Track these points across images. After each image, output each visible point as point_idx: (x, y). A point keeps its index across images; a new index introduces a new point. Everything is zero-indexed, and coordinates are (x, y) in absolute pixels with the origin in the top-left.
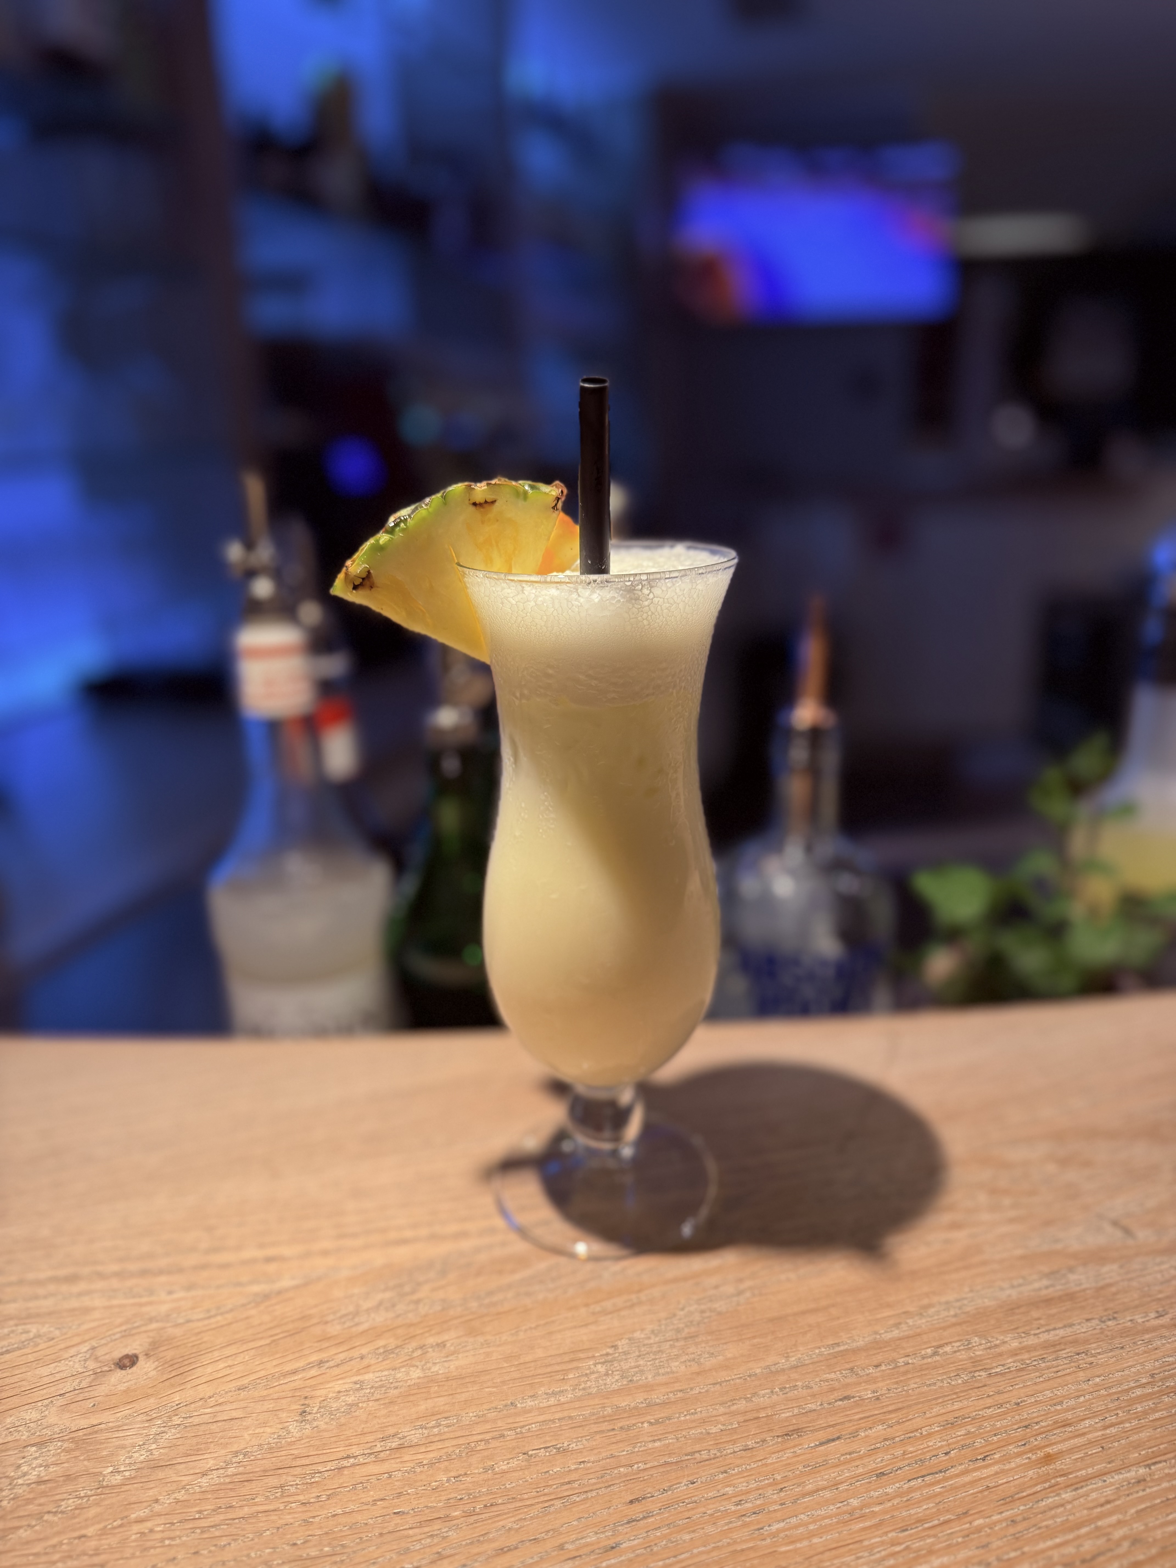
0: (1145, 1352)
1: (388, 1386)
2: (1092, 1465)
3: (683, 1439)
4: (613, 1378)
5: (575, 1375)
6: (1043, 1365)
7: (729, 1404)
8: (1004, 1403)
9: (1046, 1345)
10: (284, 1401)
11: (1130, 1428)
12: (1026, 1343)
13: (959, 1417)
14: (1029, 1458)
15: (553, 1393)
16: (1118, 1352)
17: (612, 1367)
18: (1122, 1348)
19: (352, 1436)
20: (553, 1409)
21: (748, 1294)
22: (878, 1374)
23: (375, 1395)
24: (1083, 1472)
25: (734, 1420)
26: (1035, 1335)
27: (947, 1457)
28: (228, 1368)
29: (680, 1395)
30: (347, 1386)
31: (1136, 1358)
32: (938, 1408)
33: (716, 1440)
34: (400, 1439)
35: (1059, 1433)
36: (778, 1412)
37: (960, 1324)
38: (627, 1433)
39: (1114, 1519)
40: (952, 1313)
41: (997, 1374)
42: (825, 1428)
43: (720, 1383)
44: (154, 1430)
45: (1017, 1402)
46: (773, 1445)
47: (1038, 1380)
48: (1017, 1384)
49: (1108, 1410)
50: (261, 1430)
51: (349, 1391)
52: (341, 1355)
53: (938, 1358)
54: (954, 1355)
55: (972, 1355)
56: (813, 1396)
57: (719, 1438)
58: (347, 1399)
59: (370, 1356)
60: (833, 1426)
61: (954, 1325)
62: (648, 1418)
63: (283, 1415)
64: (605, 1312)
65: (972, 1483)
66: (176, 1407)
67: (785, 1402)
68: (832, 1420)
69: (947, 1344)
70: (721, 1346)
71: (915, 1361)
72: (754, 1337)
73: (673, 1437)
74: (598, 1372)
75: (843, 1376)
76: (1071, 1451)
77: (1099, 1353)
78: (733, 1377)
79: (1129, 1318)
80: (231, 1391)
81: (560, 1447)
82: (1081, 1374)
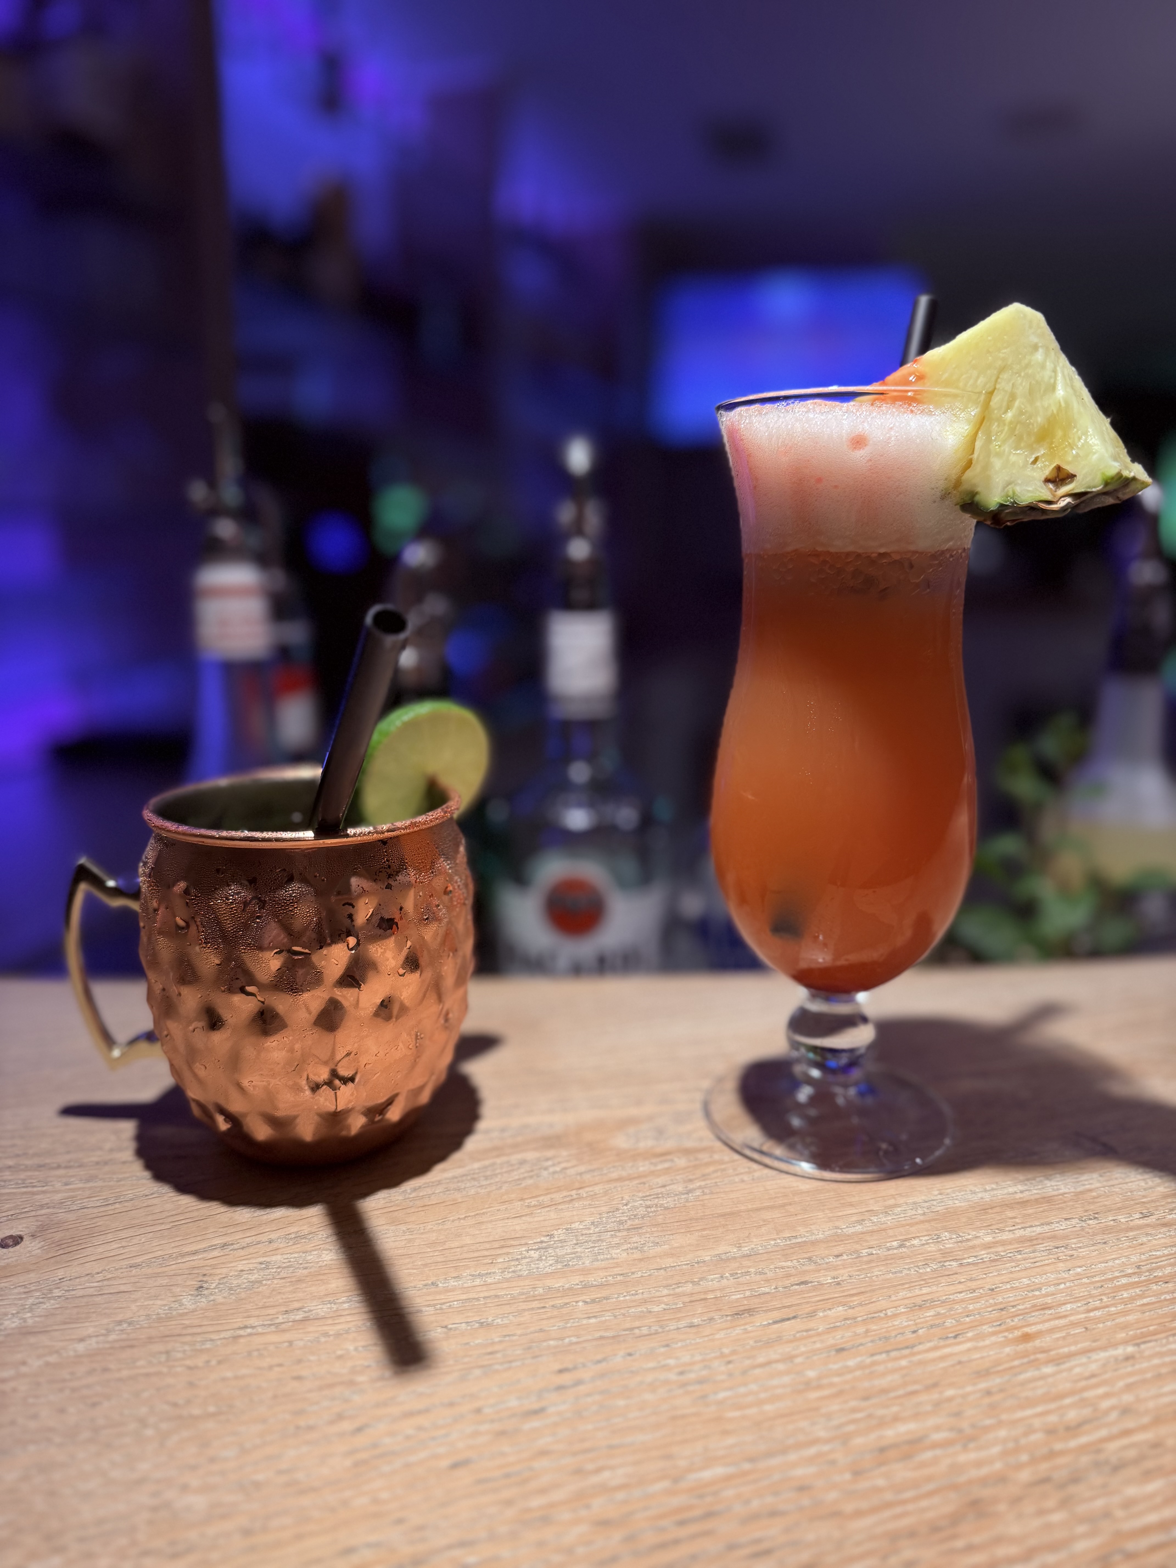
0: (1130, 1247)
1: (297, 1267)
2: (1076, 1343)
3: (621, 1316)
4: (547, 1263)
5: (504, 1259)
6: (1019, 1257)
7: (674, 1286)
8: (977, 1289)
9: (1022, 1240)
10: (179, 1278)
11: (1115, 1312)
12: (1000, 1238)
13: (927, 1300)
14: (1005, 1337)
15: (479, 1275)
16: (1100, 1246)
17: (545, 1254)
18: (1105, 1243)
19: (252, 1309)
20: (479, 1289)
21: (698, 1193)
22: (839, 1263)
23: (281, 1274)
24: (1066, 1350)
25: (679, 1300)
26: (1010, 1231)
27: (914, 1335)
28: (122, 1249)
29: (619, 1278)
30: (251, 1266)
31: (1119, 1252)
32: (905, 1293)
33: (659, 1317)
34: (305, 1312)
35: (1038, 1315)
36: (728, 1294)
37: (929, 1221)
38: (559, 1310)
39: (1101, 1391)
40: (920, 1211)
41: (969, 1264)
42: (780, 1308)
43: (665, 1269)
44: (31, 1301)
45: (991, 1287)
46: (721, 1323)
47: (1014, 1269)
48: (991, 1273)
49: (1091, 1296)
50: (151, 1302)
51: (253, 1270)
52: (247, 1239)
53: (904, 1250)
54: (922, 1247)
55: (942, 1247)
56: (767, 1281)
57: (661, 1316)
58: (250, 1277)
59: (279, 1240)
60: (789, 1307)
61: (922, 1222)
62: (584, 1298)
63: (177, 1290)
64: (542, 1206)
65: (943, 1358)
66: (59, 1281)
67: (735, 1286)
68: (787, 1302)
69: (914, 1238)
70: (667, 1236)
71: (879, 1252)
72: (704, 1229)
73: (610, 1314)
74: (530, 1257)
75: (801, 1264)
76: (1051, 1331)
77: (1080, 1248)
78: (680, 1264)
79: (1111, 1218)
80: (121, 1268)
81: (484, 1322)
82: (1061, 1265)
